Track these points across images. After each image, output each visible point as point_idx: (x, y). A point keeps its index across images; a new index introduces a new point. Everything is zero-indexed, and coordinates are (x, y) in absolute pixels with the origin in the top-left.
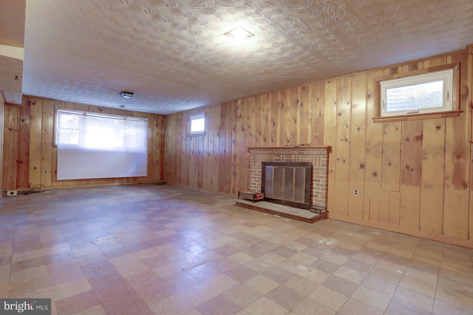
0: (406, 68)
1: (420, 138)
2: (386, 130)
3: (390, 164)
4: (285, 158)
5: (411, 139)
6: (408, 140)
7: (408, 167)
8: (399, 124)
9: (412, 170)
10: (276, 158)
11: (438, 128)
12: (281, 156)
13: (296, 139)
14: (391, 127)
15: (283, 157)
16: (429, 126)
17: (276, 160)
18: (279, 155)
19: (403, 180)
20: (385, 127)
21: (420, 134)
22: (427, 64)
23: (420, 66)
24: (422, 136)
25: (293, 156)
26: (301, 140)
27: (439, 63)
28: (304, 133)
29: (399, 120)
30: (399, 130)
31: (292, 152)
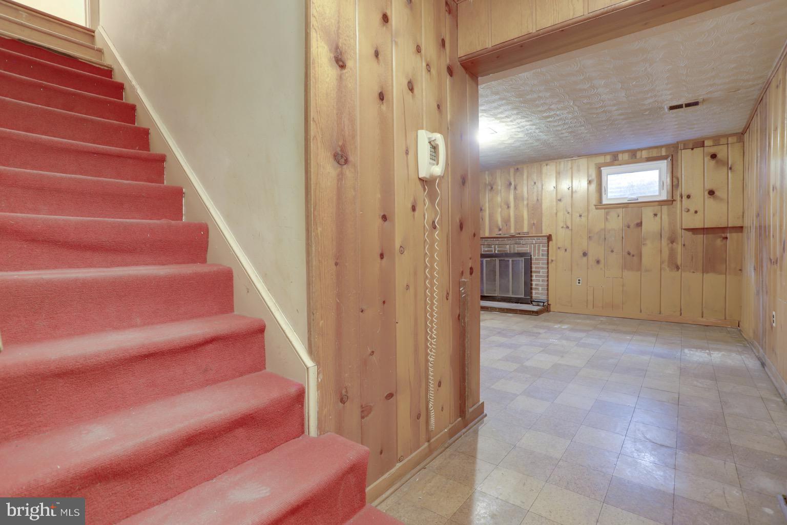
0: (626, 156)
1: (640, 225)
2: (608, 217)
3: (612, 251)
4: (497, 249)
5: (632, 225)
6: (629, 227)
7: (629, 254)
8: (620, 211)
9: (633, 256)
10: (486, 249)
11: (655, 215)
12: (493, 247)
13: (510, 227)
14: (613, 214)
15: (495, 248)
16: (647, 213)
17: (488, 251)
18: (489, 246)
19: (625, 266)
20: (607, 214)
21: (639, 221)
22: (645, 154)
23: (638, 154)
24: (641, 223)
25: (508, 246)
26: (515, 229)
27: (654, 153)
28: (519, 219)
29: (620, 207)
30: (621, 217)
31: (506, 241)
